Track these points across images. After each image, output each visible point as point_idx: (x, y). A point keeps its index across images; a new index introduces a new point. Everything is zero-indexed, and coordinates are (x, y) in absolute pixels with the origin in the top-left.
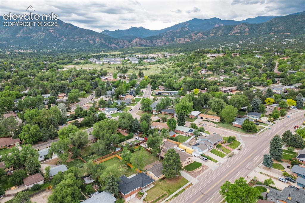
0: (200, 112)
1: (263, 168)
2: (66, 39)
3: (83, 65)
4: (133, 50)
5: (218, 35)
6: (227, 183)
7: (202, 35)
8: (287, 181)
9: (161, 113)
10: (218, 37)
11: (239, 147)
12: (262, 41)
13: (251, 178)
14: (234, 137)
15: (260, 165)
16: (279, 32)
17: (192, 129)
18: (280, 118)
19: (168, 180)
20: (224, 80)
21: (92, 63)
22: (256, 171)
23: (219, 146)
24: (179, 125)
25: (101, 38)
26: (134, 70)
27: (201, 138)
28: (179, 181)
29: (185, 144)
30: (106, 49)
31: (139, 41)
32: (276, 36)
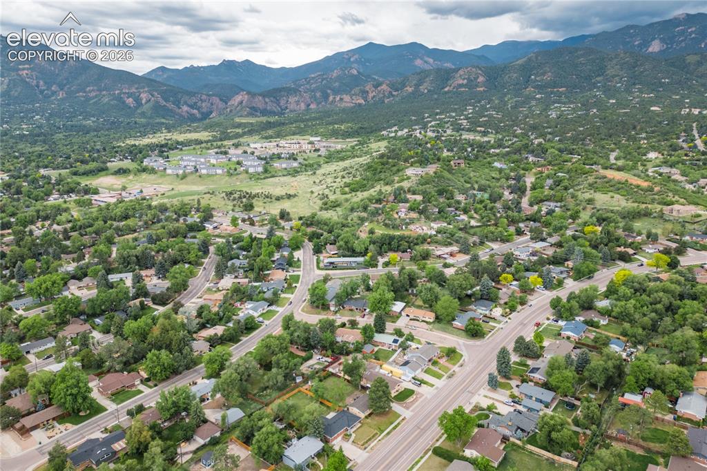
0: (405, 304)
1: (489, 390)
2: (64, 95)
3: (135, 175)
4: (239, 125)
5: (424, 88)
6: (446, 413)
7: (389, 89)
8: (512, 404)
9: (344, 308)
10: (423, 94)
11: (461, 361)
12: (511, 107)
13: (473, 405)
14: (455, 348)
15: (485, 386)
16: (544, 87)
17: (397, 338)
18: (519, 307)
19: (377, 416)
20: (439, 232)
21: (156, 173)
22: (479, 395)
23: (435, 363)
24: (377, 332)
25: (154, 90)
26: (265, 201)
27: (411, 352)
28: (390, 415)
29: (390, 364)
30: (168, 120)
31: (247, 101)
32: (537, 96)
